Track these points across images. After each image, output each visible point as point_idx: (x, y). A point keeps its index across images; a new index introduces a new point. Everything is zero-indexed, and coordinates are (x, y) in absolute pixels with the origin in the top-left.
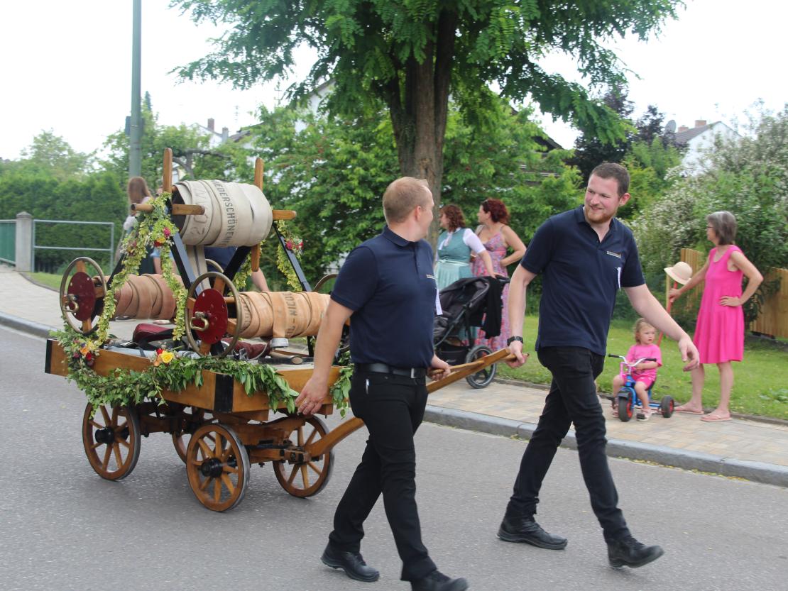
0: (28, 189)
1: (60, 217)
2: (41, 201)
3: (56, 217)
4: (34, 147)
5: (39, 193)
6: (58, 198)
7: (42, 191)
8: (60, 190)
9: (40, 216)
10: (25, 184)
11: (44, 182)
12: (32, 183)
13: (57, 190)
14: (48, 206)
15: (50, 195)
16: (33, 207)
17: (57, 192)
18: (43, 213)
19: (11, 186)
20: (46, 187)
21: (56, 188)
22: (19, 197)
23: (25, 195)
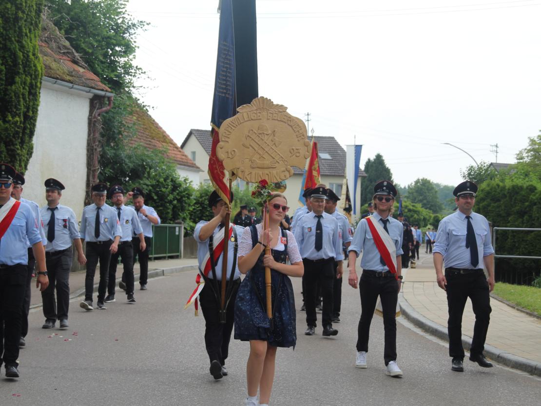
0: (505, 196)
1: (537, 224)
2: (517, 208)
3: (533, 224)
4: (529, 151)
5: (516, 198)
6: (535, 204)
7: (519, 197)
8: (537, 195)
9: (516, 223)
10: (501, 191)
11: (521, 188)
12: (509, 189)
13: (535, 195)
14: (525, 213)
15: (527, 201)
16: (509, 215)
17: (534, 198)
18: (521, 220)
19: (488, 193)
20: (523, 193)
21: (533, 194)
22: (496, 204)
23: (502, 203)
